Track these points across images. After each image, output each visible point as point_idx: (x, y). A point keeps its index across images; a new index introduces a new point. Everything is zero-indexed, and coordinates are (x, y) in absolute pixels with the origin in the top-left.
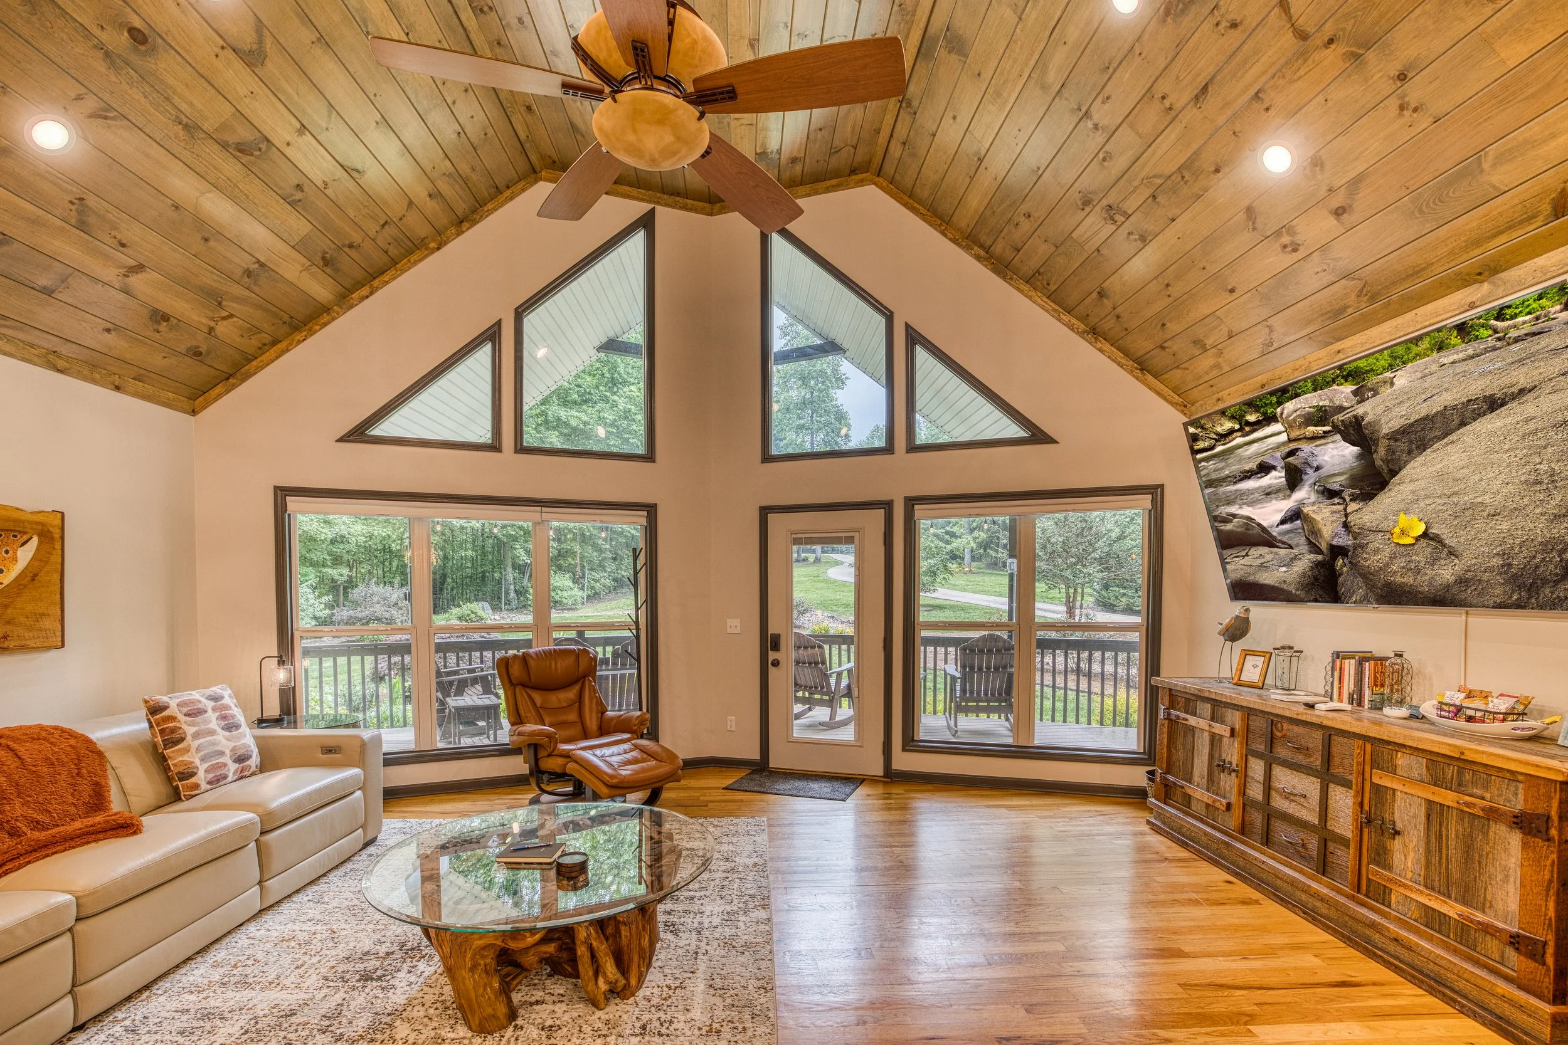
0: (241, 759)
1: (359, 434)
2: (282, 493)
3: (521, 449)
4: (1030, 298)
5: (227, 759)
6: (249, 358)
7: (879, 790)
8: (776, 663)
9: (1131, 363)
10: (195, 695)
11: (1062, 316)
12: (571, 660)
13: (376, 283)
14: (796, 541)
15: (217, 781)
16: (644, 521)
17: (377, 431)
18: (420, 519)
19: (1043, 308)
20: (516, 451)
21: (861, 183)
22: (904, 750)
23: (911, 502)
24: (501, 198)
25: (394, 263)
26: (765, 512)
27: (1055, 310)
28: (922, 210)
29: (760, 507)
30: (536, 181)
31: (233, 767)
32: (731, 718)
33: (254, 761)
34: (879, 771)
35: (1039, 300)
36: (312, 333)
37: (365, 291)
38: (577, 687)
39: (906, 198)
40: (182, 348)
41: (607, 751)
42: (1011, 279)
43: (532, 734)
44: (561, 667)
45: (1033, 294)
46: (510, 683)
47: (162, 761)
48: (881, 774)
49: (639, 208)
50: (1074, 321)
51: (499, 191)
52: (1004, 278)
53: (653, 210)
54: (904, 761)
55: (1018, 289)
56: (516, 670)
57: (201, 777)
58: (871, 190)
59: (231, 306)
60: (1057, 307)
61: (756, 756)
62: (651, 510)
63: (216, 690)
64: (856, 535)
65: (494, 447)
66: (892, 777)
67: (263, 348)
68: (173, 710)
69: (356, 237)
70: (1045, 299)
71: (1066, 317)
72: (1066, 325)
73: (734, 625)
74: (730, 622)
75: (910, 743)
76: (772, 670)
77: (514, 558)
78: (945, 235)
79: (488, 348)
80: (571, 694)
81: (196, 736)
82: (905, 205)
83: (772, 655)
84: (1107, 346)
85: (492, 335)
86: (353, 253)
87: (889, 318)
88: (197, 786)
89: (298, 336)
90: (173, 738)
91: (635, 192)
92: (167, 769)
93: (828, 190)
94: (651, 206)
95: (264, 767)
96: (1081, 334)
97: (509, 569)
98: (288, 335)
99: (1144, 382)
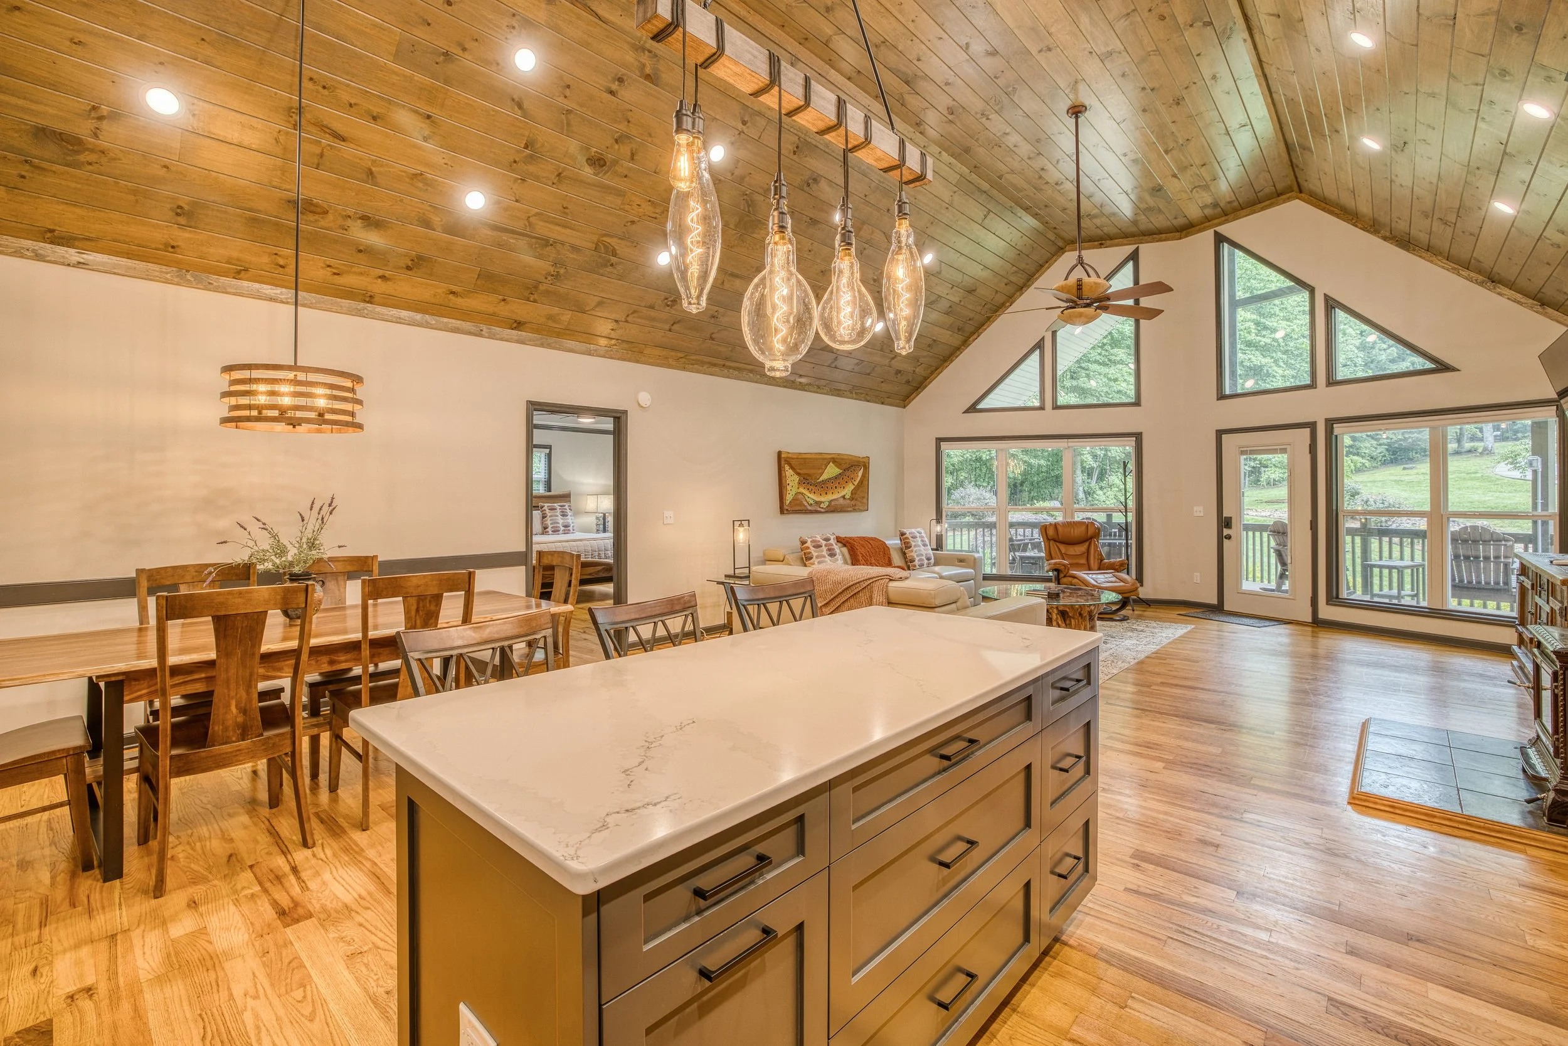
0: (928, 559)
1: (972, 409)
2: (939, 440)
3: (1056, 407)
4: (1431, 262)
5: (924, 558)
6: (926, 379)
7: (1310, 629)
8: (1229, 537)
9: (1531, 301)
10: (913, 530)
11: (1461, 272)
12: (1083, 528)
13: (980, 331)
14: (1243, 453)
15: (921, 565)
16: (1134, 444)
17: (980, 406)
18: (1002, 450)
19: (1443, 267)
20: (1053, 409)
21: (1289, 199)
22: (1327, 604)
23: (1330, 423)
24: (1044, 268)
25: (989, 318)
26: (1220, 433)
27: (1453, 268)
28: (1337, 211)
29: (1217, 431)
30: (1063, 253)
31: (926, 562)
32: (1197, 574)
33: (932, 561)
34: (1310, 620)
35: (1440, 263)
36: (952, 361)
37: (975, 336)
38: (1087, 544)
39: (1324, 205)
40: (903, 381)
41: (1099, 576)
42: (1414, 250)
43: (1055, 564)
44: (1078, 532)
45: (1434, 258)
46: (1048, 539)
47: (904, 554)
48: (1310, 621)
49: (1129, 249)
50: (1472, 274)
51: (1041, 266)
52: (1408, 250)
53: (1138, 247)
54: (1327, 612)
55: (1420, 257)
56: (1051, 532)
57: (917, 563)
58: (1297, 203)
59: (921, 360)
60: (1456, 266)
61: (1215, 601)
62: (1138, 436)
63: (919, 529)
64: (1288, 447)
65: (1042, 408)
66: (1318, 623)
67: (932, 373)
68: (908, 535)
69: (971, 315)
70: (1444, 261)
71: (1465, 273)
72: (1466, 278)
73: (1199, 511)
74: (1195, 508)
75: (1334, 598)
76: (1226, 542)
77: (1082, 462)
78: (1356, 226)
79: (1037, 352)
80: (1081, 549)
81: (915, 546)
82: (1323, 209)
83: (1226, 532)
84: (1506, 291)
85: (1040, 345)
86: (971, 322)
87: (1312, 291)
88: (915, 566)
89: (946, 364)
90: (908, 546)
91: (1125, 241)
92: (905, 558)
93: (1263, 209)
94: (1136, 246)
95: (936, 564)
96: (1481, 284)
97: (1079, 472)
98: (942, 365)
99: (1545, 315)
